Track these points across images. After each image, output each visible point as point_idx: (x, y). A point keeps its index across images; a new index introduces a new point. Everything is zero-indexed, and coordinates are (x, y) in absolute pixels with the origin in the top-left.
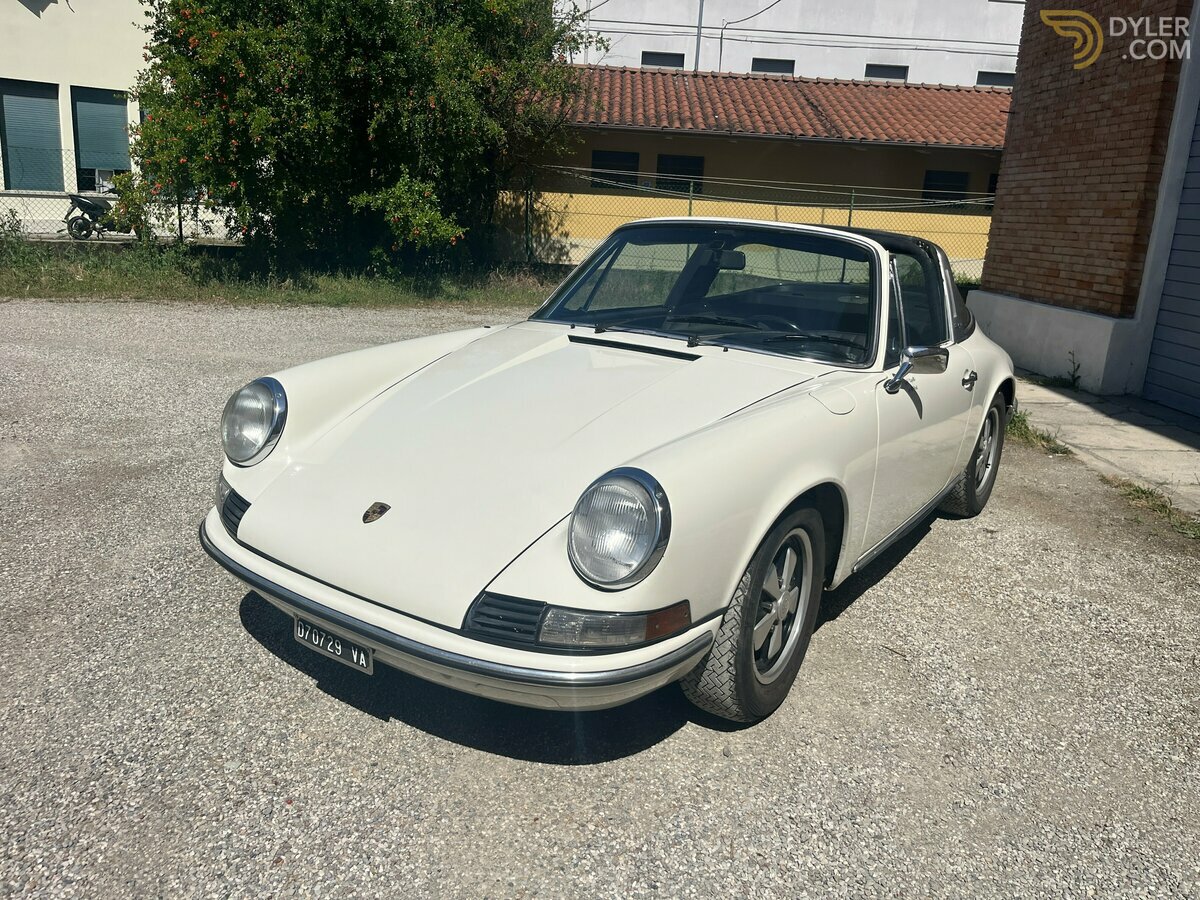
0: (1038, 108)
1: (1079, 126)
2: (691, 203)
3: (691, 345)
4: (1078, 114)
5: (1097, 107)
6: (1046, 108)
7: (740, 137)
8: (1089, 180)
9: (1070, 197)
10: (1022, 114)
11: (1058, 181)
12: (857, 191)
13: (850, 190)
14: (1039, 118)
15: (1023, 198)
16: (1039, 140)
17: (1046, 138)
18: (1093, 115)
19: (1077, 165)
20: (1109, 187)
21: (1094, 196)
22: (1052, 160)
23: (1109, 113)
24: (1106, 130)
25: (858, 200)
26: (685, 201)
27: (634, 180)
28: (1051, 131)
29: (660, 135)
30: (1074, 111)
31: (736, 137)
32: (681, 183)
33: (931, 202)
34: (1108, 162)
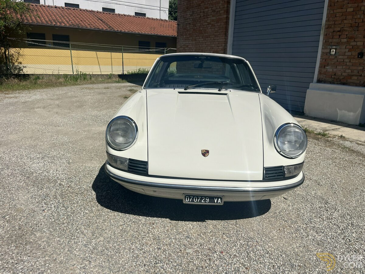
0: (187, 24)
1: (201, 29)
2: (71, 51)
3: (219, 90)
4: (200, 25)
5: (206, 24)
6: (190, 24)
7: (82, 29)
8: (207, 43)
9: (202, 48)
10: (182, 25)
11: (197, 44)
12: (124, 47)
13: (121, 47)
14: (188, 26)
15: (186, 48)
16: (189, 32)
17: (191, 32)
18: (205, 26)
19: (202, 39)
20: (213, 45)
21: (209, 48)
22: (194, 38)
23: (210, 25)
24: (210, 30)
25: (124, 50)
26: (69, 50)
27: (45, 43)
28: (192, 30)
29: (53, 28)
30: (199, 25)
31: (80, 29)
32: (66, 44)
33: (144, 50)
34: (213, 39)
